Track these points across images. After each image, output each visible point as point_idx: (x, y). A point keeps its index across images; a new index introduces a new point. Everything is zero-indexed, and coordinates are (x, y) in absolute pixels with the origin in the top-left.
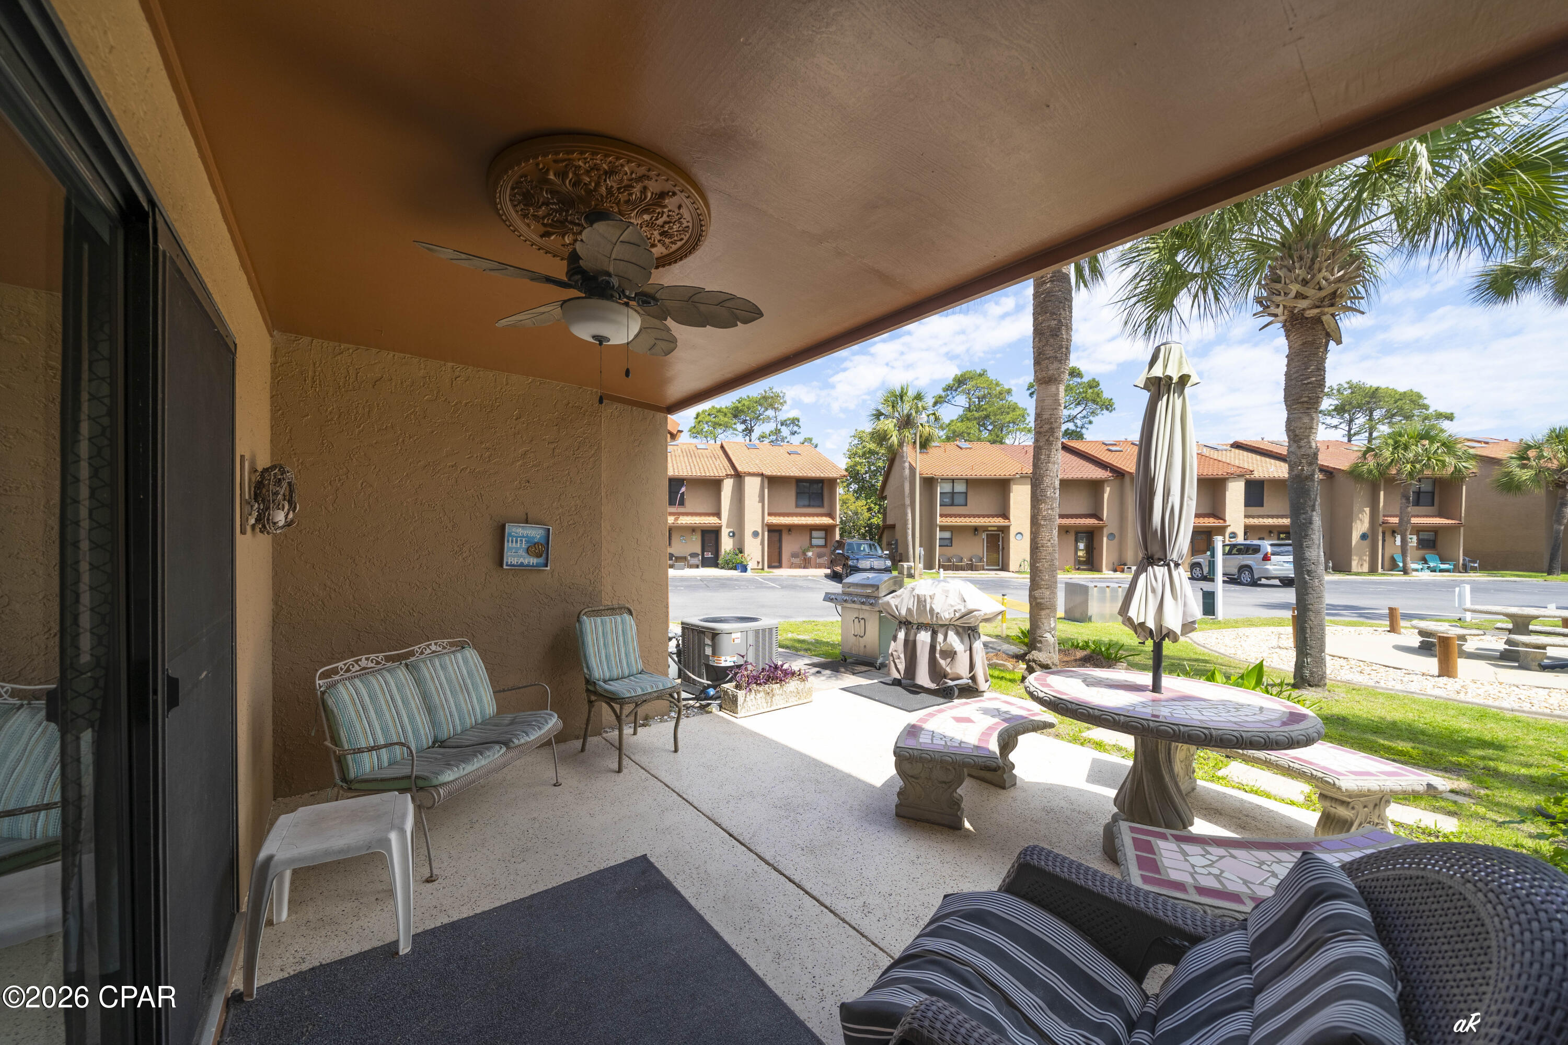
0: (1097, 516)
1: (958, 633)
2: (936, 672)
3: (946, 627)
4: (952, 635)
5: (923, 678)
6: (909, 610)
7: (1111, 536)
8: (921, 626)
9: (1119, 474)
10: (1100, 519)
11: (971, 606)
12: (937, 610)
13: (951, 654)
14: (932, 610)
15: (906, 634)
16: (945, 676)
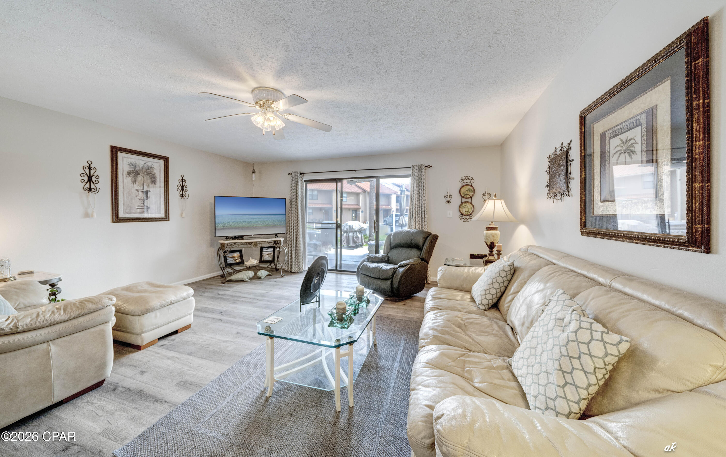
0: (358, 204)
1: (359, 233)
2: (354, 242)
3: (356, 232)
4: (358, 233)
5: (351, 244)
6: (347, 229)
7: (362, 212)
8: (350, 232)
9: (365, 191)
10: (359, 206)
11: (362, 227)
12: (354, 228)
13: (357, 237)
14: (353, 228)
15: (346, 235)
16: (356, 243)
